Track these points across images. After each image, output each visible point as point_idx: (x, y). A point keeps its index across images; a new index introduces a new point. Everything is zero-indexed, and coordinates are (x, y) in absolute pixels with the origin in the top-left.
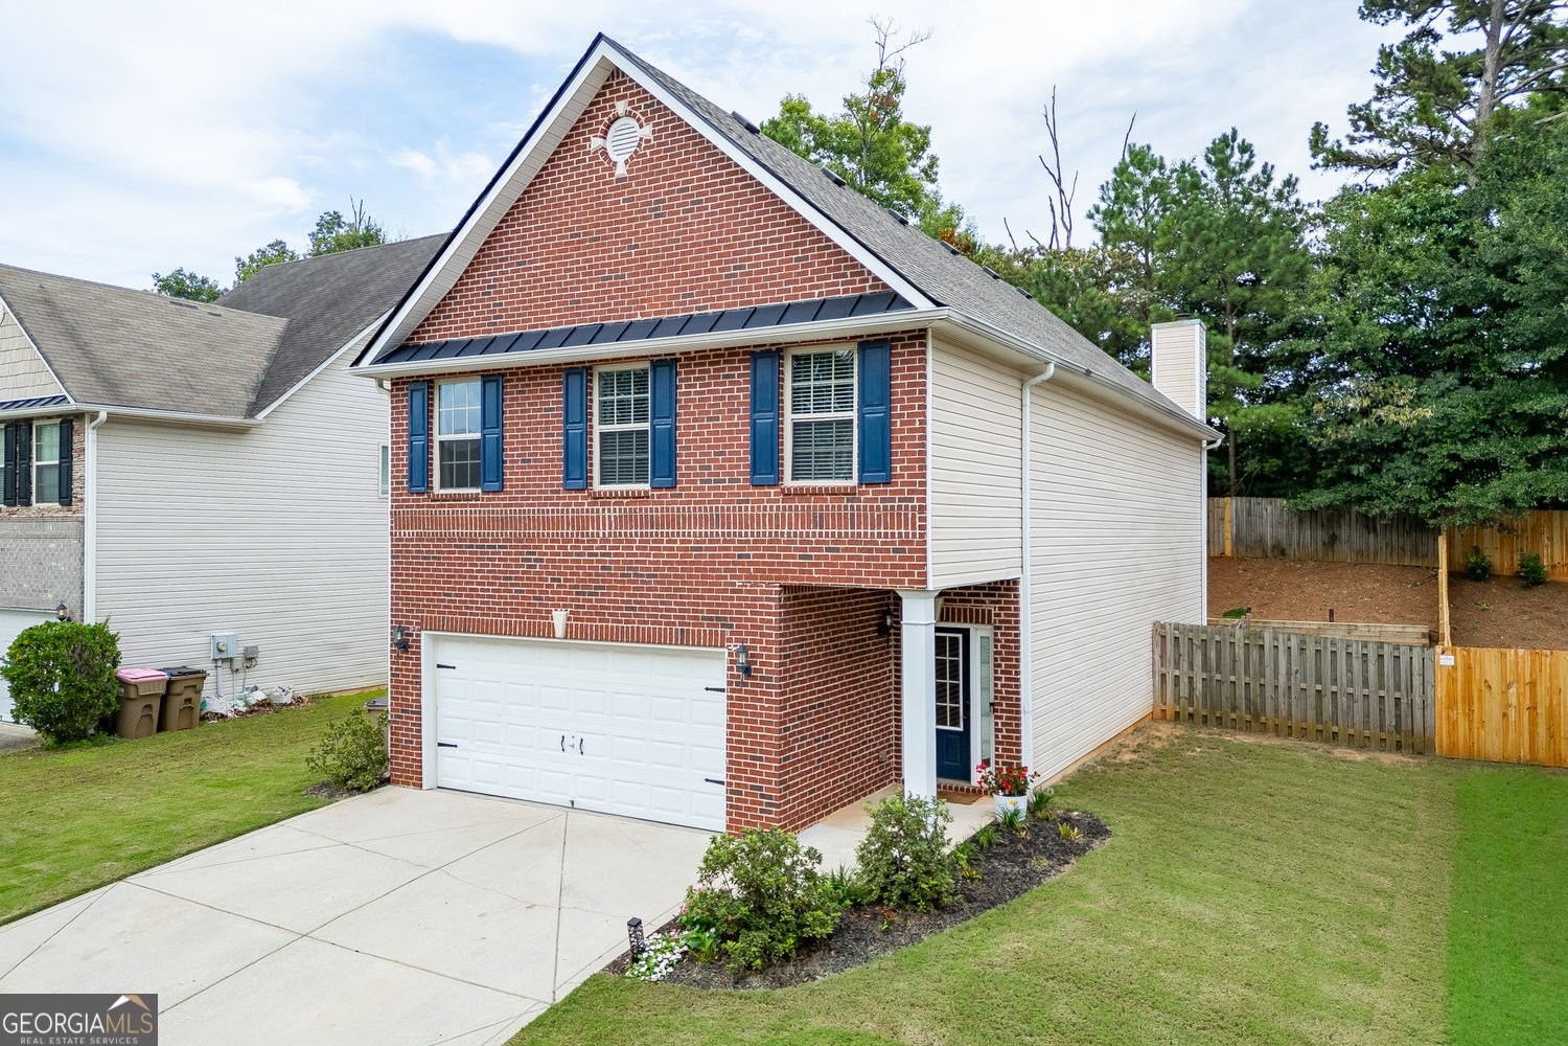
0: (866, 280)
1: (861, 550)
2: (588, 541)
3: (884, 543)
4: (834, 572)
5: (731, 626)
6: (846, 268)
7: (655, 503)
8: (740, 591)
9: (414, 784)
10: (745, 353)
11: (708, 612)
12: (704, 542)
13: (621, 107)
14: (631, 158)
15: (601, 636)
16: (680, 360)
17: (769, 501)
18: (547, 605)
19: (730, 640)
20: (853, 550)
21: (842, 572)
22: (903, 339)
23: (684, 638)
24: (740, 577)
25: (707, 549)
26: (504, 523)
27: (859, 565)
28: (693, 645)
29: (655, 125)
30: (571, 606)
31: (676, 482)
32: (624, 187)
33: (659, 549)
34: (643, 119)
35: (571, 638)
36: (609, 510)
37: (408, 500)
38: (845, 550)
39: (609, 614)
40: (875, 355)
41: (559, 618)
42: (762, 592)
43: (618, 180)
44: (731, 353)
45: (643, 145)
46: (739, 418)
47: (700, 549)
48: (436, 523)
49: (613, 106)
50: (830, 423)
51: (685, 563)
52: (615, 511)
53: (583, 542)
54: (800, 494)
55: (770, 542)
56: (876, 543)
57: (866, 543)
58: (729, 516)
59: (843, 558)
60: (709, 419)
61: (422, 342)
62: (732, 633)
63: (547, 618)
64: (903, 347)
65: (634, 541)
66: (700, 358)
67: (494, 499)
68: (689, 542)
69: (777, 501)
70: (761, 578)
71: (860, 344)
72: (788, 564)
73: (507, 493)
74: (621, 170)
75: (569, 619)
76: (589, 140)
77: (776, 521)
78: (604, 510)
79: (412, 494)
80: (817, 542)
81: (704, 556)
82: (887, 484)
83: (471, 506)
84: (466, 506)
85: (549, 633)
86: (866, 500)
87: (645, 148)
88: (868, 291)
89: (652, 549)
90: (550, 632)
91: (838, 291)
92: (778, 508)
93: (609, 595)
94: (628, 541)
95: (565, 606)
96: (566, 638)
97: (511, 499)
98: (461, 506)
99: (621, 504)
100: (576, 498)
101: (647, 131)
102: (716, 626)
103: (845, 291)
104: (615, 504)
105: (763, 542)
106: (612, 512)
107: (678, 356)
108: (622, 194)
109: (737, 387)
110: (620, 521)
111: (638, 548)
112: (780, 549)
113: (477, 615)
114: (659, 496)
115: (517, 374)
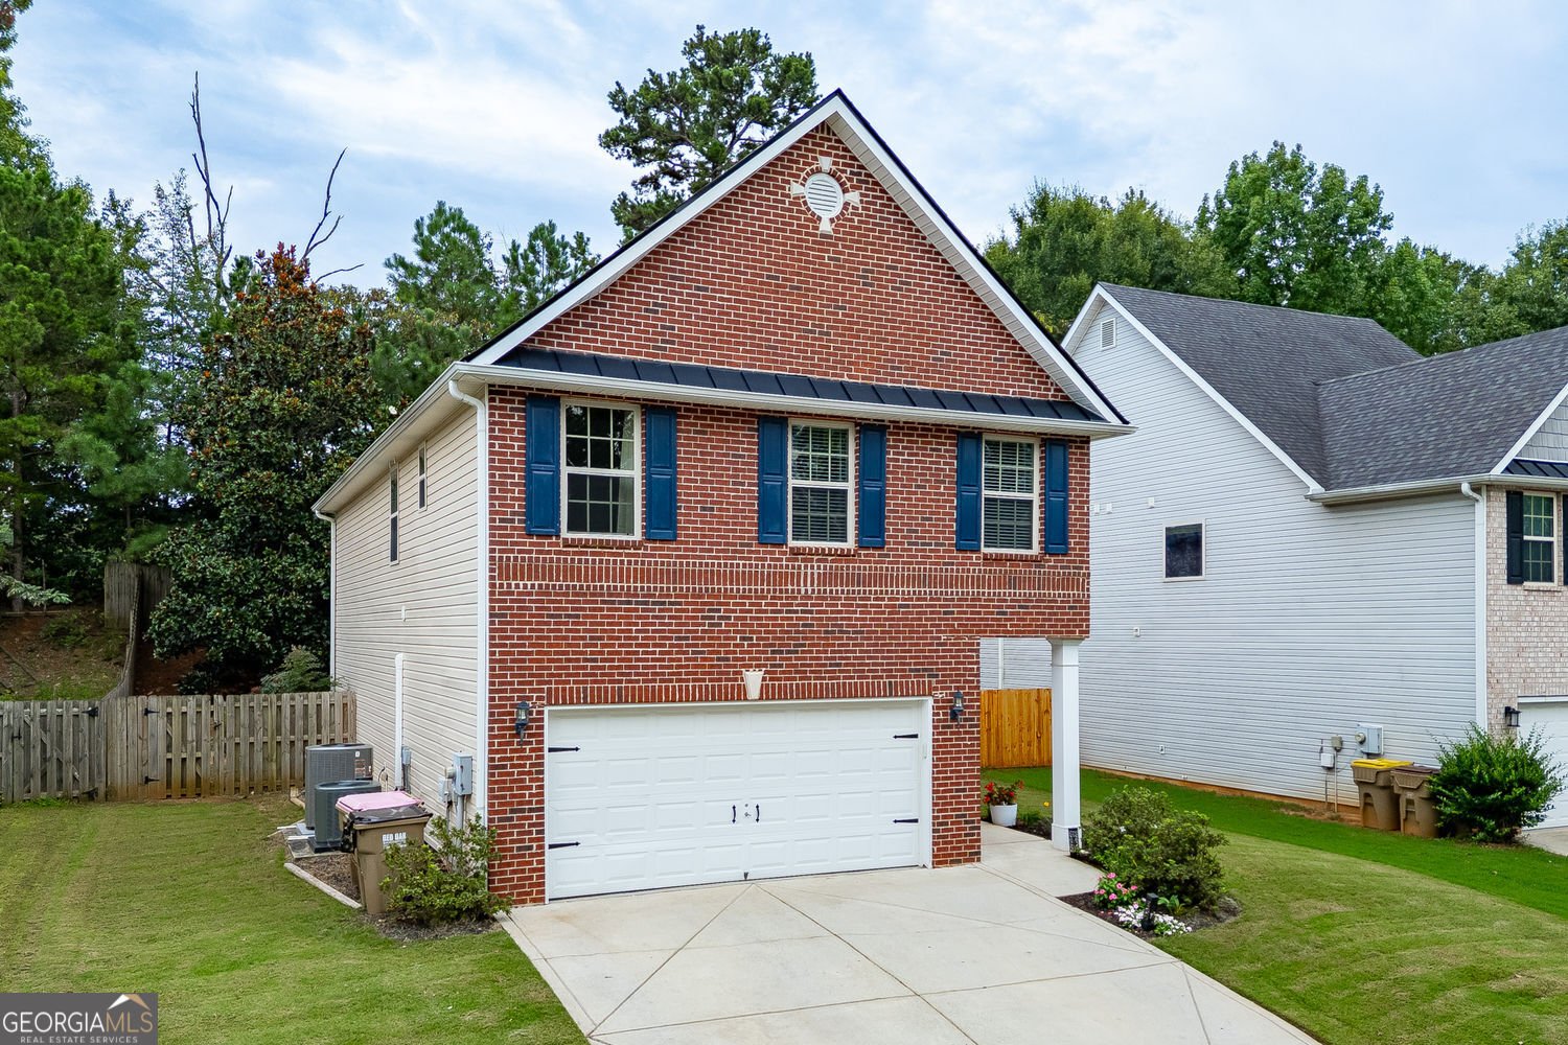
0: (1049, 390)
1: (1045, 607)
2: (787, 598)
3: (1062, 602)
4: (1024, 626)
5: (937, 676)
6: (1035, 376)
7: (862, 562)
8: (945, 644)
9: (534, 900)
10: (951, 432)
11: (915, 664)
12: (912, 600)
13: (826, 163)
14: (838, 217)
15: (802, 694)
16: (889, 427)
17: (971, 564)
18: (735, 666)
19: (936, 689)
20: (1039, 607)
21: (1030, 626)
22: (1075, 442)
23: (892, 690)
24: (945, 632)
25: (914, 606)
26: (675, 576)
27: (1044, 620)
28: (902, 696)
29: (862, 195)
30: (765, 666)
31: (884, 543)
32: (830, 244)
33: (866, 606)
34: (849, 184)
35: (767, 699)
36: (812, 567)
37: (524, 544)
38: (1033, 607)
39: (811, 672)
40: (1058, 452)
41: (753, 680)
42: (965, 644)
43: (823, 236)
44: (939, 429)
45: (850, 210)
46: (945, 488)
47: (908, 606)
48: (570, 572)
49: (815, 159)
50: (1012, 501)
51: (893, 619)
52: (819, 567)
53: (781, 598)
54: (999, 559)
55: (972, 600)
56: (1056, 602)
57: (1050, 601)
58: (936, 576)
59: (1031, 614)
60: (918, 487)
61: (548, 348)
62: (937, 682)
63: (736, 680)
64: (1076, 448)
65: (840, 599)
66: (908, 428)
67: (662, 549)
68: (898, 599)
69: (979, 565)
70: (964, 632)
71: (1043, 440)
72: (987, 619)
73: (682, 542)
74: (826, 227)
75: (764, 679)
76: (788, 182)
77: (979, 582)
78: (806, 567)
79: (530, 535)
80: (1012, 601)
81: (912, 613)
82: (1065, 555)
83: (627, 555)
84: (620, 555)
85: (739, 695)
86: (1049, 567)
87: (852, 214)
88: (1051, 399)
89: (858, 606)
90: (741, 693)
91: (1028, 394)
92: (980, 571)
93: (811, 652)
94: (833, 598)
95: (758, 666)
96: (761, 699)
97: (686, 550)
98: (613, 554)
99: (826, 561)
100: (773, 553)
101: (854, 197)
102: (923, 676)
103: (1034, 395)
104: (818, 561)
105: (966, 600)
106: (816, 569)
107: (887, 423)
108: (828, 251)
109: (945, 461)
110: (824, 579)
111: (843, 605)
112: (981, 606)
113: (638, 681)
114: (866, 555)
115: (696, 411)
